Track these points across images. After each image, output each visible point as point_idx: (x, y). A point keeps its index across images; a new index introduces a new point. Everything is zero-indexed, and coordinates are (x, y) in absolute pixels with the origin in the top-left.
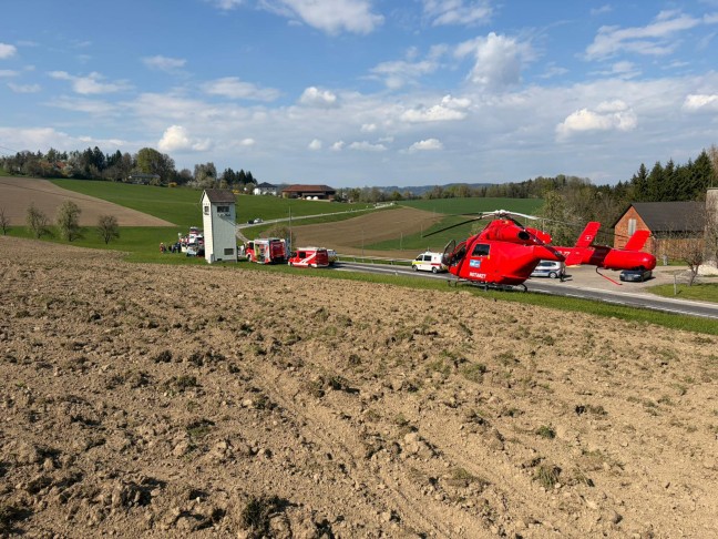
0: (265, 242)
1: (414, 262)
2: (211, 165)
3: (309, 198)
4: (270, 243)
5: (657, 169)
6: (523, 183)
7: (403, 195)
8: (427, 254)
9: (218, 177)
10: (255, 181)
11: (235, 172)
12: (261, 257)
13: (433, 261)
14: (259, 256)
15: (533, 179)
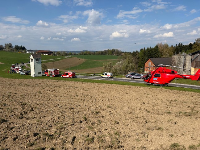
0: (53, 70)
1: (102, 75)
2: (10, 44)
3: (45, 54)
4: (54, 70)
5: (148, 49)
6: (104, 51)
7: (72, 53)
8: (105, 73)
9: (13, 48)
10: (26, 49)
11: (19, 46)
12: (51, 75)
13: (108, 75)
14: (50, 74)
15: (107, 50)
